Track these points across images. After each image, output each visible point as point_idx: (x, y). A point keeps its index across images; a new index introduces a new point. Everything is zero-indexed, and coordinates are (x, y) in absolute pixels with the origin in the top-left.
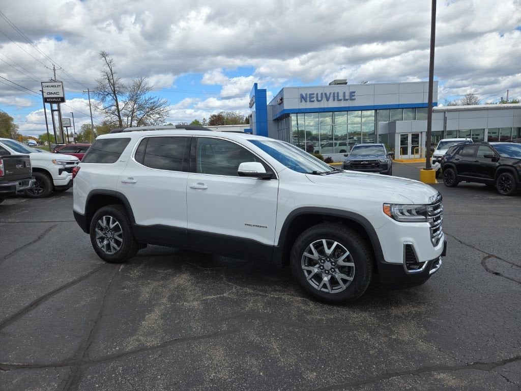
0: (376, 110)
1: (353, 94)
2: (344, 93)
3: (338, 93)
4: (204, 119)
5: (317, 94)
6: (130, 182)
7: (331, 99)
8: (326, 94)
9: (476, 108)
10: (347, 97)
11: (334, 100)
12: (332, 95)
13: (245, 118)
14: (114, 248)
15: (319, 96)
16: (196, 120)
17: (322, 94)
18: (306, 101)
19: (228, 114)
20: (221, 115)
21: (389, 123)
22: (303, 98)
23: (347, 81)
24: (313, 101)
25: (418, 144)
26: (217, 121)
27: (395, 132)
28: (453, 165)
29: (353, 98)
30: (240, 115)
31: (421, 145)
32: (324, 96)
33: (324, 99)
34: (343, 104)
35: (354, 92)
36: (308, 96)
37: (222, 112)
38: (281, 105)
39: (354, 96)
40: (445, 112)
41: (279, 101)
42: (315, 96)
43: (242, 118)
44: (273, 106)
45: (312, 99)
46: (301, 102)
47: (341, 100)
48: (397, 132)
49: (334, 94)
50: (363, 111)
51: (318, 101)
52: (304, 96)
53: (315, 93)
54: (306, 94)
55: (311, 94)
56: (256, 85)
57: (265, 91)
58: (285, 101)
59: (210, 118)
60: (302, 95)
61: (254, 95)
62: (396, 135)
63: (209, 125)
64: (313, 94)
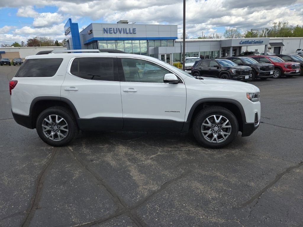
0: (147, 40)
1: (135, 30)
2: (130, 29)
3: (126, 29)
4: (22, 42)
5: (114, 29)
6: (73, 90)
7: (122, 32)
8: (119, 29)
9: (195, 41)
10: (131, 32)
11: (124, 33)
12: (122, 30)
13: (55, 42)
14: (60, 136)
15: (115, 30)
16: (16, 43)
17: (117, 29)
18: (107, 33)
19: (41, 38)
20: (36, 39)
21: (154, 48)
22: (105, 31)
23: (128, 22)
24: (112, 33)
25: (170, 60)
26: (33, 43)
27: (158, 54)
28: (198, 71)
29: (135, 32)
30: (51, 39)
31: (171, 60)
32: (118, 30)
33: (118, 32)
34: (129, 36)
35: (135, 29)
36: (108, 30)
37: (36, 37)
38: (91, 34)
39: (135, 31)
40: (181, 43)
41: (89, 32)
42: (112, 30)
43: (52, 42)
44: (84, 35)
45: (111, 32)
46: (104, 33)
47: (128, 33)
48: (159, 53)
49: (124, 29)
50: (140, 41)
51: (115, 33)
52: (106, 29)
53: (113, 28)
54: (107, 28)
55: (110, 29)
56: (70, 20)
57: (77, 24)
58: (94, 32)
59: (27, 41)
60: (104, 29)
61: (70, 26)
62: (159, 55)
63: (27, 46)
64: (111, 28)
